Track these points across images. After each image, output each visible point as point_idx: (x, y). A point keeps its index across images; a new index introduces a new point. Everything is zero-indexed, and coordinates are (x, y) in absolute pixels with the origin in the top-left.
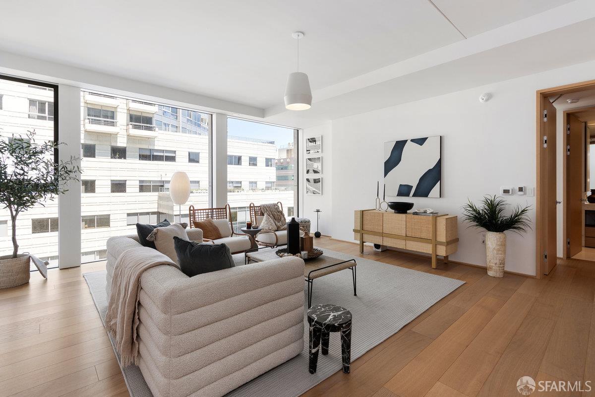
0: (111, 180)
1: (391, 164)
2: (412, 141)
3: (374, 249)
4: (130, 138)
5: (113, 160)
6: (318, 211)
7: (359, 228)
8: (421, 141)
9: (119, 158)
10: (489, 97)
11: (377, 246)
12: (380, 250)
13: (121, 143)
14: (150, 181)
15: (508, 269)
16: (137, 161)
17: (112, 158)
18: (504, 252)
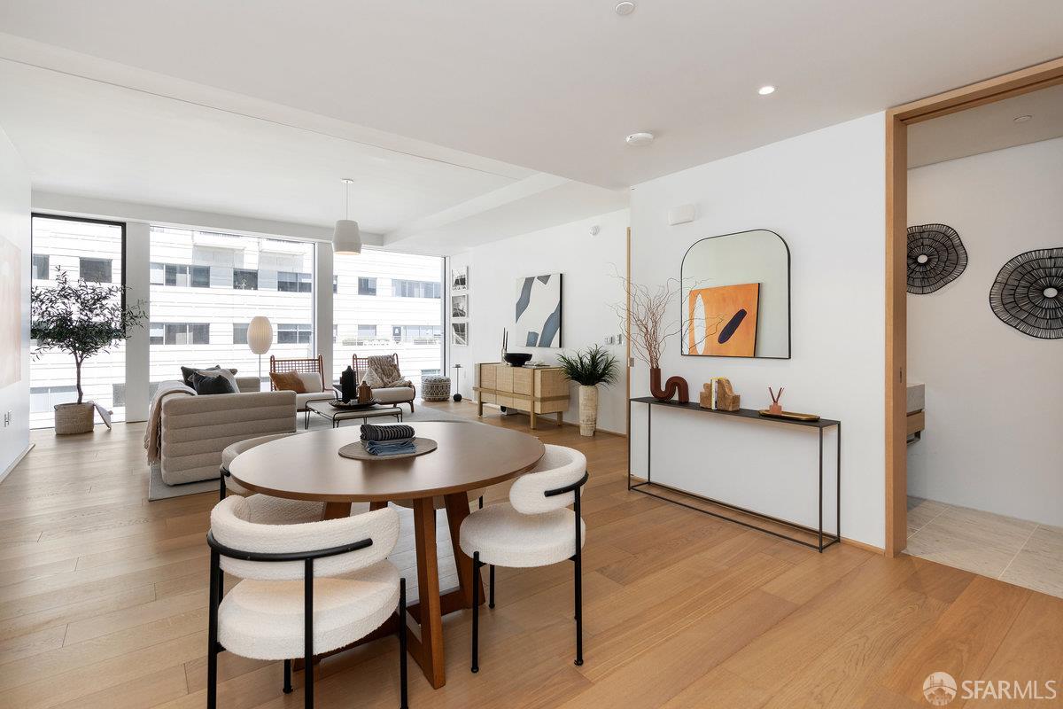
0: (234, 324)
1: (522, 306)
2: (539, 278)
3: (501, 413)
4: (263, 255)
5: (237, 291)
6: (458, 366)
7: (478, 386)
8: (545, 279)
9: (245, 288)
10: (596, 231)
11: (503, 409)
12: (505, 413)
13: (250, 264)
14: (296, 326)
15: (599, 427)
16: (275, 292)
17: (235, 287)
18: (596, 408)
